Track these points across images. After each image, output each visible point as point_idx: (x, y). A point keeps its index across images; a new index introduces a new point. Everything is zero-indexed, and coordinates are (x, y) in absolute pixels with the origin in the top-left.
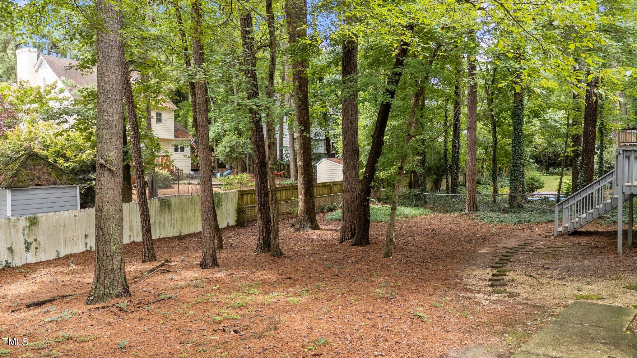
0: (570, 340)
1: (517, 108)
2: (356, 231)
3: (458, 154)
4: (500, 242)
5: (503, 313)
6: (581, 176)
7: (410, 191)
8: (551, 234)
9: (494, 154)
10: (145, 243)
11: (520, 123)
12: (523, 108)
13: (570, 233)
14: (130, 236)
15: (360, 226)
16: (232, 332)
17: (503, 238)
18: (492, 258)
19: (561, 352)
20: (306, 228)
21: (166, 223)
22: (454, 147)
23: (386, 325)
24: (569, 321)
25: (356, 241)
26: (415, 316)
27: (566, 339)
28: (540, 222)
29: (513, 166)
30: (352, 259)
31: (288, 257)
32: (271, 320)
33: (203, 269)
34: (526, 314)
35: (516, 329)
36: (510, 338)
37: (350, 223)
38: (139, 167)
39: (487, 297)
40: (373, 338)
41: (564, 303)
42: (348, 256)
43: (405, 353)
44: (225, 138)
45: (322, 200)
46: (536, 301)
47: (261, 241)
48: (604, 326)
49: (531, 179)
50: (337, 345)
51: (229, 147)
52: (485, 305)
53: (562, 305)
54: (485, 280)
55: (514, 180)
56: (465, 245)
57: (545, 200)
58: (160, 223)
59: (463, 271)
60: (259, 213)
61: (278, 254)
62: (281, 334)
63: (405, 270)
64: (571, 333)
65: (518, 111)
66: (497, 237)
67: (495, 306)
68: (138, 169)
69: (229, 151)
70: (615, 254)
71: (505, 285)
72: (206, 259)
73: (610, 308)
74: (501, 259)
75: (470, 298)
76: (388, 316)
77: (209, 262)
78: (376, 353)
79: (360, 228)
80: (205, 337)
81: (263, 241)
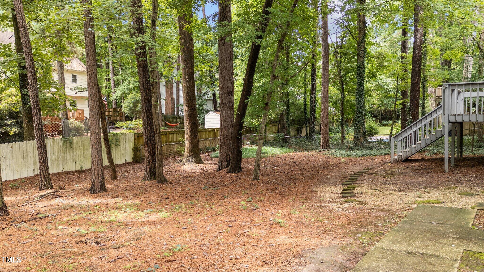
0: (422, 236)
1: (360, 68)
2: (231, 161)
3: (315, 107)
4: (348, 168)
5: (354, 217)
6: (409, 119)
7: (277, 136)
8: (388, 162)
9: (342, 106)
10: (42, 173)
11: (362, 79)
12: (364, 68)
13: (403, 160)
14: (34, 170)
15: (234, 156)
16: (94, 244)
17: (350, 165)
18: (343, 178)
19: (416, 247)
20: (191, 162)
21: (69, 159)
22: (311, 102)
23: (245, 231)
24: (417, 220)
25: (230, 169)
26: (273, 222)
27: (419, 236)
28: (378, 155)
29: (357, 114)
30: (226, 182)
31: (171, 183)
32: (136, 232)
33: (92, 194)
34: (376, 217)
35: (368, 229)
36: (363, 237)
37: (226, 155)
38: (35, 106)
39: (340, 205)
40: (231, 243)
41: (409, 208)
42: (223, 181)
43: (260, 255)
44: (129, 96)
45: (207, 142)
46: (383, 206)
47: (148, 171)
48: (451, 223)
49: (370, 127)
50: (194, 251)
51: (133, 103)
52: (338, 212)
53: (407, 209)
54: (337, 193)
55: (358, 124)
56: (320, 171)
57: (381, 141)
58: (63, 158)
59: (318, 188)
60: (146, 146)
61: (163, 180)
62: (141, 243)
63: (269, 189)
64: (422, 231)
65: (361, 70)
66: (345, 165)
67: (347, 212)
68: (35, 107)
69: (133, 106)
70: (442, 172)
71: (354, 196)
72: (95, 185)
73: (451, 210)
74: (350, 179)
75: (325, 207)
76: (249, 223)
77: (98, 187)
78: (231, 257)
79: (234, 158)
80: (63, 249)
81: (150, 171)
